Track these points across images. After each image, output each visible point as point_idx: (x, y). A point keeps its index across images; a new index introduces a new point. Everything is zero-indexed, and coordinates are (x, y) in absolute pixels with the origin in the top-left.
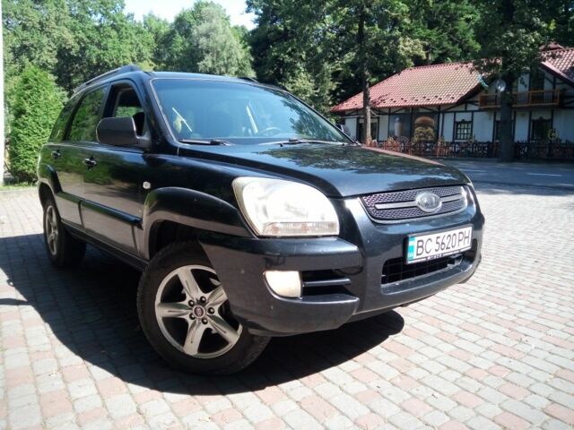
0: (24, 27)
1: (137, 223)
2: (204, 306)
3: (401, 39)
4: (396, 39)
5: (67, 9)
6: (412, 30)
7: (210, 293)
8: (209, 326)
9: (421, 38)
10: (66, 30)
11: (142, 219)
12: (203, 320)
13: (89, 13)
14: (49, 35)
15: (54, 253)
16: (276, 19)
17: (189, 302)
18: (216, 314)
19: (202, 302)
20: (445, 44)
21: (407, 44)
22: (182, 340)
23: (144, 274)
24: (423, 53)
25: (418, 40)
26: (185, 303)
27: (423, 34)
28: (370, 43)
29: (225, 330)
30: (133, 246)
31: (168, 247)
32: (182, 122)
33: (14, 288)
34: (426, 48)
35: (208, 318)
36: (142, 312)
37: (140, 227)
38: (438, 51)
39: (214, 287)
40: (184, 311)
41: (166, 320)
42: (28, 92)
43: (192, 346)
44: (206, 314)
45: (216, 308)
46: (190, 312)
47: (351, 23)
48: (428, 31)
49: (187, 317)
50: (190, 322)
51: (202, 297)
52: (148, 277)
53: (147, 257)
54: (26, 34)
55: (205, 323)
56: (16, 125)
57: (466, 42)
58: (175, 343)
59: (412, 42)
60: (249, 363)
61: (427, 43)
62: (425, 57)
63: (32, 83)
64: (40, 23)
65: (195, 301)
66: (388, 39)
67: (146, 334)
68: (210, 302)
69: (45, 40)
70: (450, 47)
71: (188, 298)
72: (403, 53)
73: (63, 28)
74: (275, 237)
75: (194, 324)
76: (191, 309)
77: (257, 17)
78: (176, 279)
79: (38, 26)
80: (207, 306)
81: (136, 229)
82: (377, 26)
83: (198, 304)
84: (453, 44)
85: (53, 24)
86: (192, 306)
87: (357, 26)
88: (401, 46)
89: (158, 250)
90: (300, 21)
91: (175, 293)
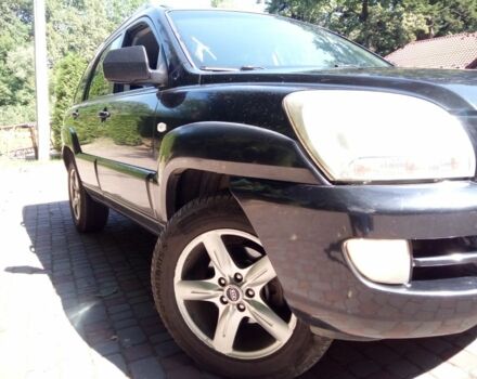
0: (71, 31)
1: (151, 178)
2: (239, 286)
3: (405, 14)
4: (399, 14)
5: (104, 13)
6: (414, 6)
7: (248, 269)
8: (246, 313)
9: (425, 14)
10: (104, 31)
11: (157, 173)
12: (238, 305)
13: (123, 15)
14: (90, 35)
15: (78, 218)
16: (284, 7)
17: (220, 280)
18: (258, 298)
19: (237, 280)
20: (447, 18)
21: (410, 19)
22: (211, 332)
23: (159, 241)
24: (426, 28)
25: (421, 15)
26: (214, 281)
27: (425, 9)
28: (374, 20)
29: (271, 321)
30: (148, 206)
31: (190, 205)
32: (204, 52)
33: (35, 255)
34: (429, 22)
35: (246, 303)
36: (159, 292)
37: (156, 182)
38: (438, 27)
39: (255, 260)
40: (212, 292)
41: (189, 304)
42: (68, 76)
43: (224, 341)
44: (243, 298)
45: (257, 290)
46: (221, 294)
47: (354, 4)
48: (430, 7)
49: (216, 301)
50: (222, 308)
51: (236, 274)
52: (165, 246)
53: (165, 219)
54: (72, 36)
55: (242, 310)
56: (58, 106)
57: (468, 15)
58: (202, 336)
59: (415, 18)
60: (306, 369)
61: (430, 18)
62: (427, 31)
63: (71, 68)
64: (83, 26)
65: (228, 279)
66: (392, 16)
67: (164, 321)
68: (249, 281)
69: (87, 41)
70: (452, 21)
71: (218, 275)
72: (406, 28)
73: (101, 29)
74: (359, 183)
75: (227, 311)
76: (222, 290)
77: (267, 6)
78: (201, 247)
79: (82, 29)
80: (245, 287)
81: (151, 185)
82: (379, 4)
83: (232, 283)
84: (456, 18)
85: (94, 27)
86: (223, 285)
87: (361, 7)
88: (404, 21)
89: (177, 210)
90: (307, 5)
91: (200, 268)
